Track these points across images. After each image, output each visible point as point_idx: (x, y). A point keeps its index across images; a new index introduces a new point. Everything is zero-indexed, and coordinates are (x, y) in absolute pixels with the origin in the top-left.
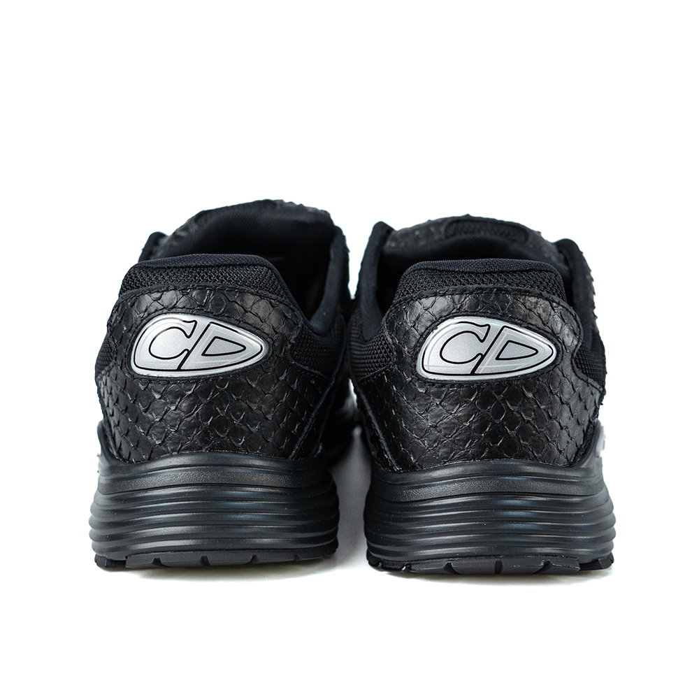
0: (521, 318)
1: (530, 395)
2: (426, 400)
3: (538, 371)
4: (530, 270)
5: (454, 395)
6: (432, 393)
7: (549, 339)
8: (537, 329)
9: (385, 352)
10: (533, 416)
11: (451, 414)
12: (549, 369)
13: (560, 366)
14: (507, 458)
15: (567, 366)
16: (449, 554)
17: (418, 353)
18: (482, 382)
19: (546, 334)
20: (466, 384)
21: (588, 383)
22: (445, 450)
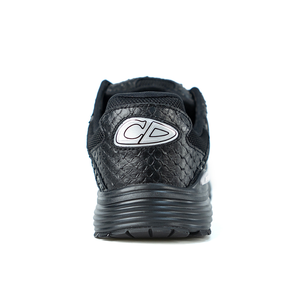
0: (161, 118)
1: (166, 153)
2: (118, 156)
3: (169, 142)
4: (166, 97)
5: (130, 154)
6: (121, 153)
7: (174, 128)
8: (168, 123)
9: (100, 136)
10: (167, 163)
11: (129, 162)
12: (174, 142)
13: (180, 140)
14: (155, 182)
15: (184, 140)
16: (128, 226)
17: (114, 135)
18: (143, 147)
19: (173, 125)
20: (136, 148)
21: (195, 149)
22: (127, 179)
